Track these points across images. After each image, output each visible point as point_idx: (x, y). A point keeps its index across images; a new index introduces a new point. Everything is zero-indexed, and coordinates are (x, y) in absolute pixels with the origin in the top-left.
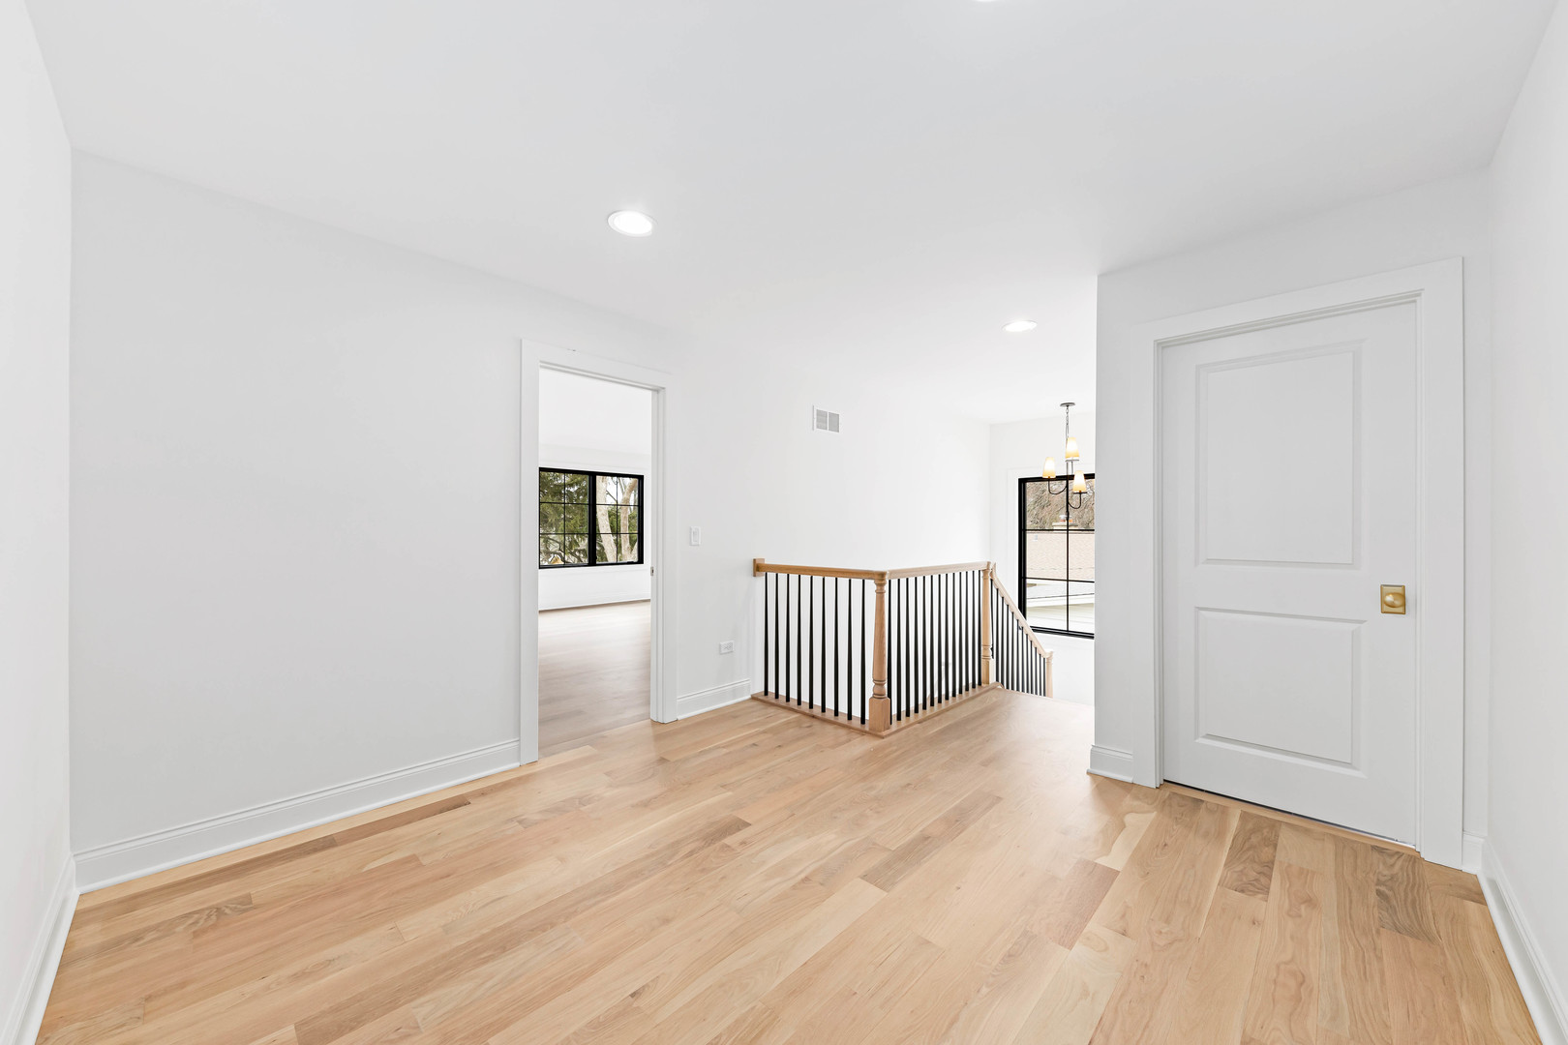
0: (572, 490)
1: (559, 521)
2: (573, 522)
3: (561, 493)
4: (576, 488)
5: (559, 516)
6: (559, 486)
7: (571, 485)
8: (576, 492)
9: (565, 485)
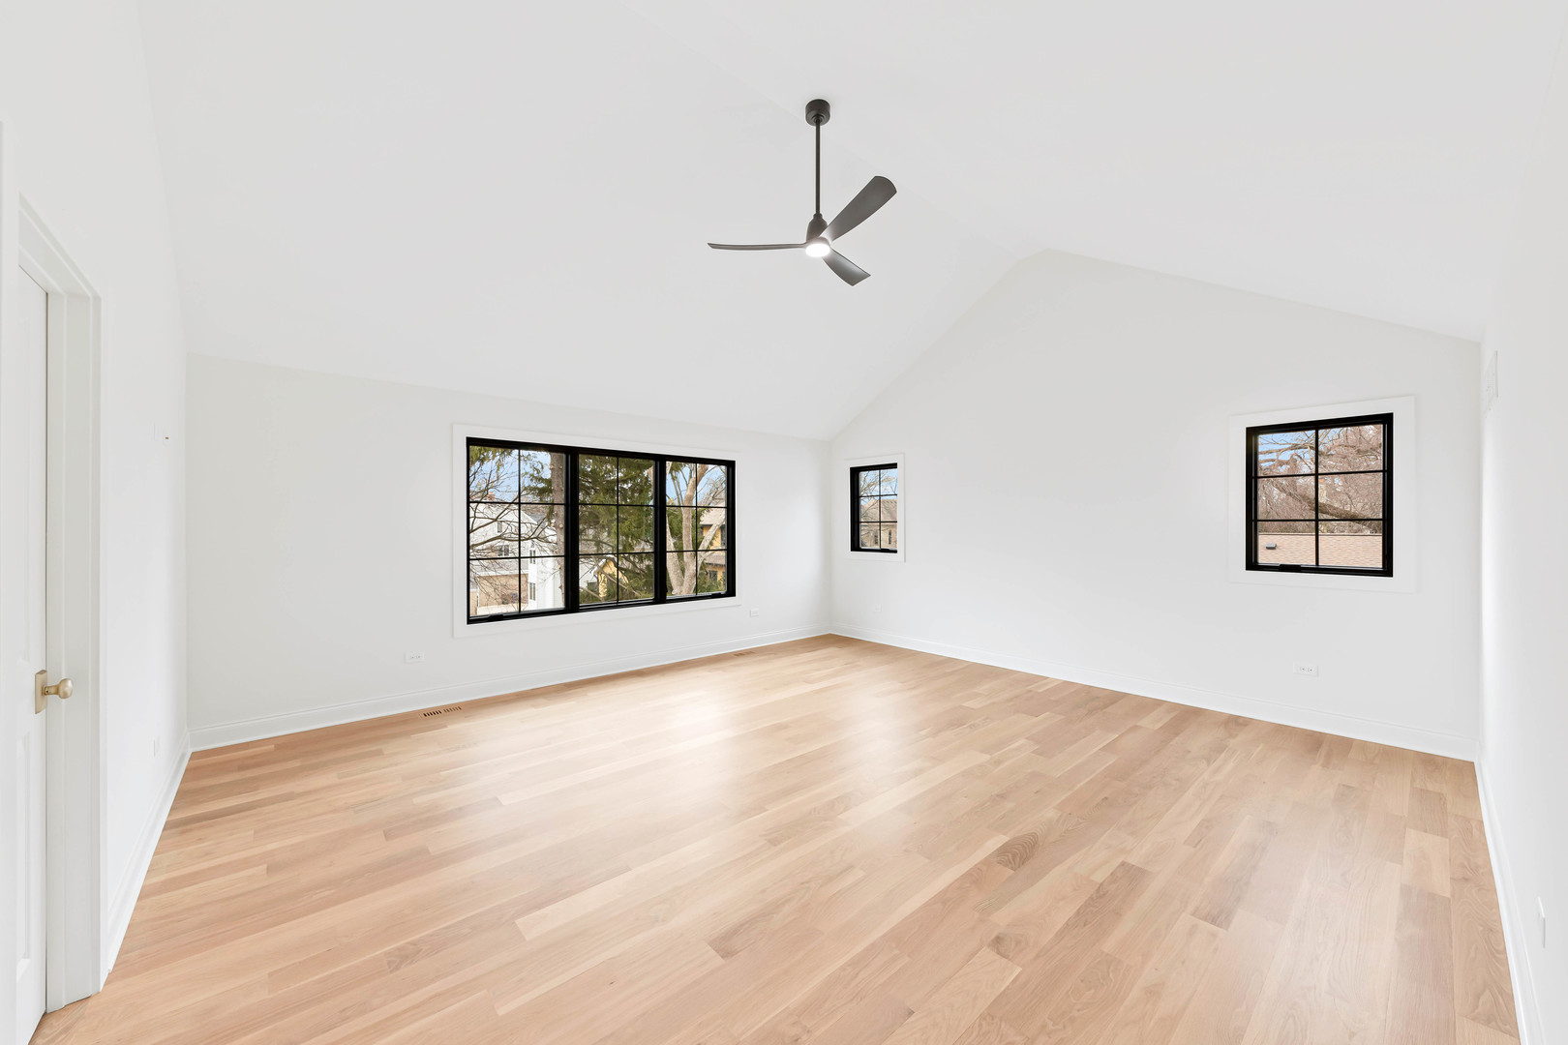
0: (625, 486)
1: (612, 521)
2: (627, 523)
3: (613, 490)
4: (630, 485)
5: (612, 516)
6: (612, 482)
7: (625, 481)
8: (630, 488)
9: (618, 481)
